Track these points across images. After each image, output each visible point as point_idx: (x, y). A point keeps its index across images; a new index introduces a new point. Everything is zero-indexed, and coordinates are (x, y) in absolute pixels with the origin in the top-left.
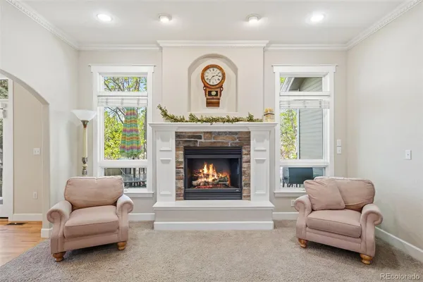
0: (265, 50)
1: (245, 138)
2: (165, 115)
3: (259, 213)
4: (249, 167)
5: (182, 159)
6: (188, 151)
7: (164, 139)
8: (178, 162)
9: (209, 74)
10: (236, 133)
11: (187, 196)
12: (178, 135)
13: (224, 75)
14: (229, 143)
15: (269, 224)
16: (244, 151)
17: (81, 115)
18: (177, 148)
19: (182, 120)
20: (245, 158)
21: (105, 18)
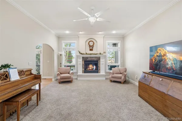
0: (104, 37)
1: (99, 58)
2: (80, 53)
3: (102, 76)
4: (100, 65)
5: (84, 63)
6: (85, 61)
7: (80, 58)
8: (83, 64)
9: (90, 43)
10: (97, 57)
11: (85, 72)
12: (83, 58)
13: (94, 43)
14: (95, 59)
15: (104, 78)
16: (99, 62)
17: (60, 53)
18: (83, 61)
19: (84, 54)
20: (99, 63)
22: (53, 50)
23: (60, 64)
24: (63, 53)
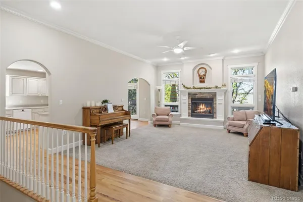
0: (223, 60)
1: (215, 95)
2: (184, 86)
3: (219, 123)
5: (190, 102)
6: (192, 99)
7: (184, 96)
8: (189, 104)
9: (200, 71)
10: (211, 93)
11: (192, 116)
12: (189, 94)
13: (206, 71)
14: (208, 96)
15: (222, 127)
16: (214, 100)
17: (158, 88)
18: (189, 98)
19: (190, 88)
20: (214, 102)
21: (165, 59)
22: (149, 85)
23: (158, 103)
24: (162, 87)
